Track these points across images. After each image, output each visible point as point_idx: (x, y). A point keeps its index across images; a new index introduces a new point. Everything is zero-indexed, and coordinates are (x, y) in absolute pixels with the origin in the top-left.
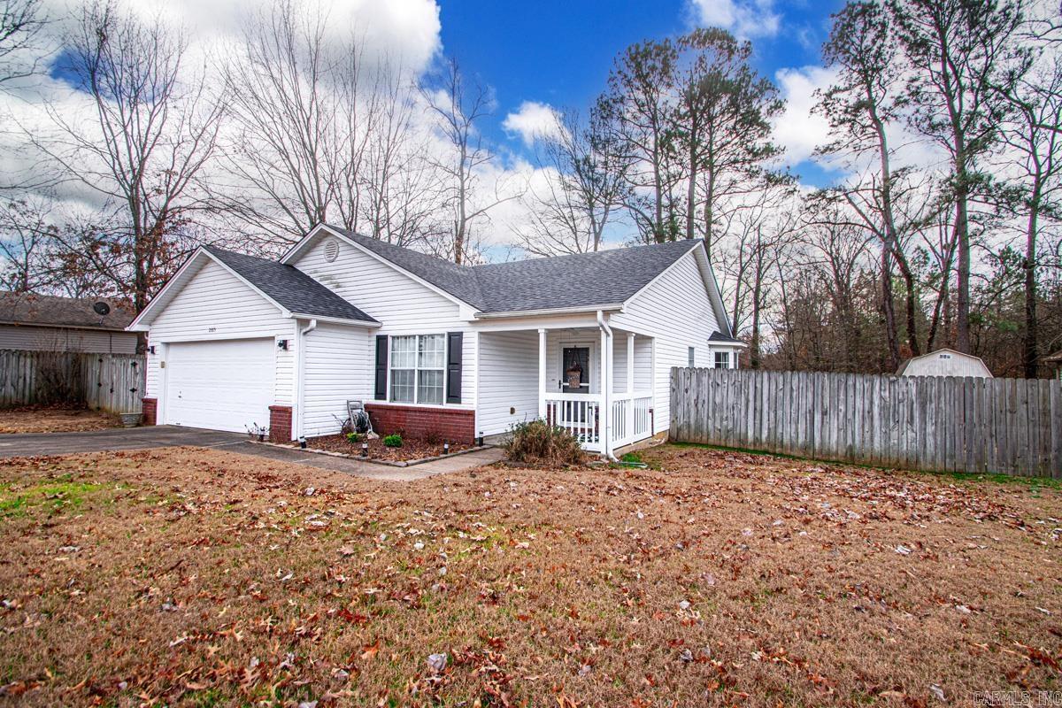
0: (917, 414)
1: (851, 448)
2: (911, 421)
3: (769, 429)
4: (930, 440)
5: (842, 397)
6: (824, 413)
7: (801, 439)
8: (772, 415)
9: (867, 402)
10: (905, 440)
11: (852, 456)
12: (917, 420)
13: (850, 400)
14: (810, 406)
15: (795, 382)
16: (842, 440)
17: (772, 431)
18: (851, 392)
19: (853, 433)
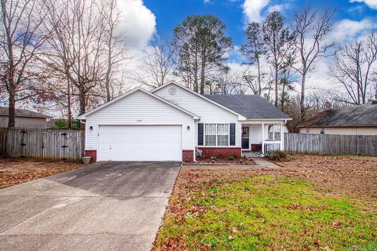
0: (319, 142)
1: (306, 151)
2: (318, 144)
3: (288, 148)
4: (321, 148)
5: (304, 139)
6: (301, 143)
7: (295, 150)
8: (289, 144)
9: (309, 140)
10: (316, 148)
11: (306, 153)
12: (319, 144)
13: (306, 140)
14: (297, 141)
15: (294, 135)
16: (304, 149)
17: (289, 148)
18: (306, 138)
19: (306, 147)
